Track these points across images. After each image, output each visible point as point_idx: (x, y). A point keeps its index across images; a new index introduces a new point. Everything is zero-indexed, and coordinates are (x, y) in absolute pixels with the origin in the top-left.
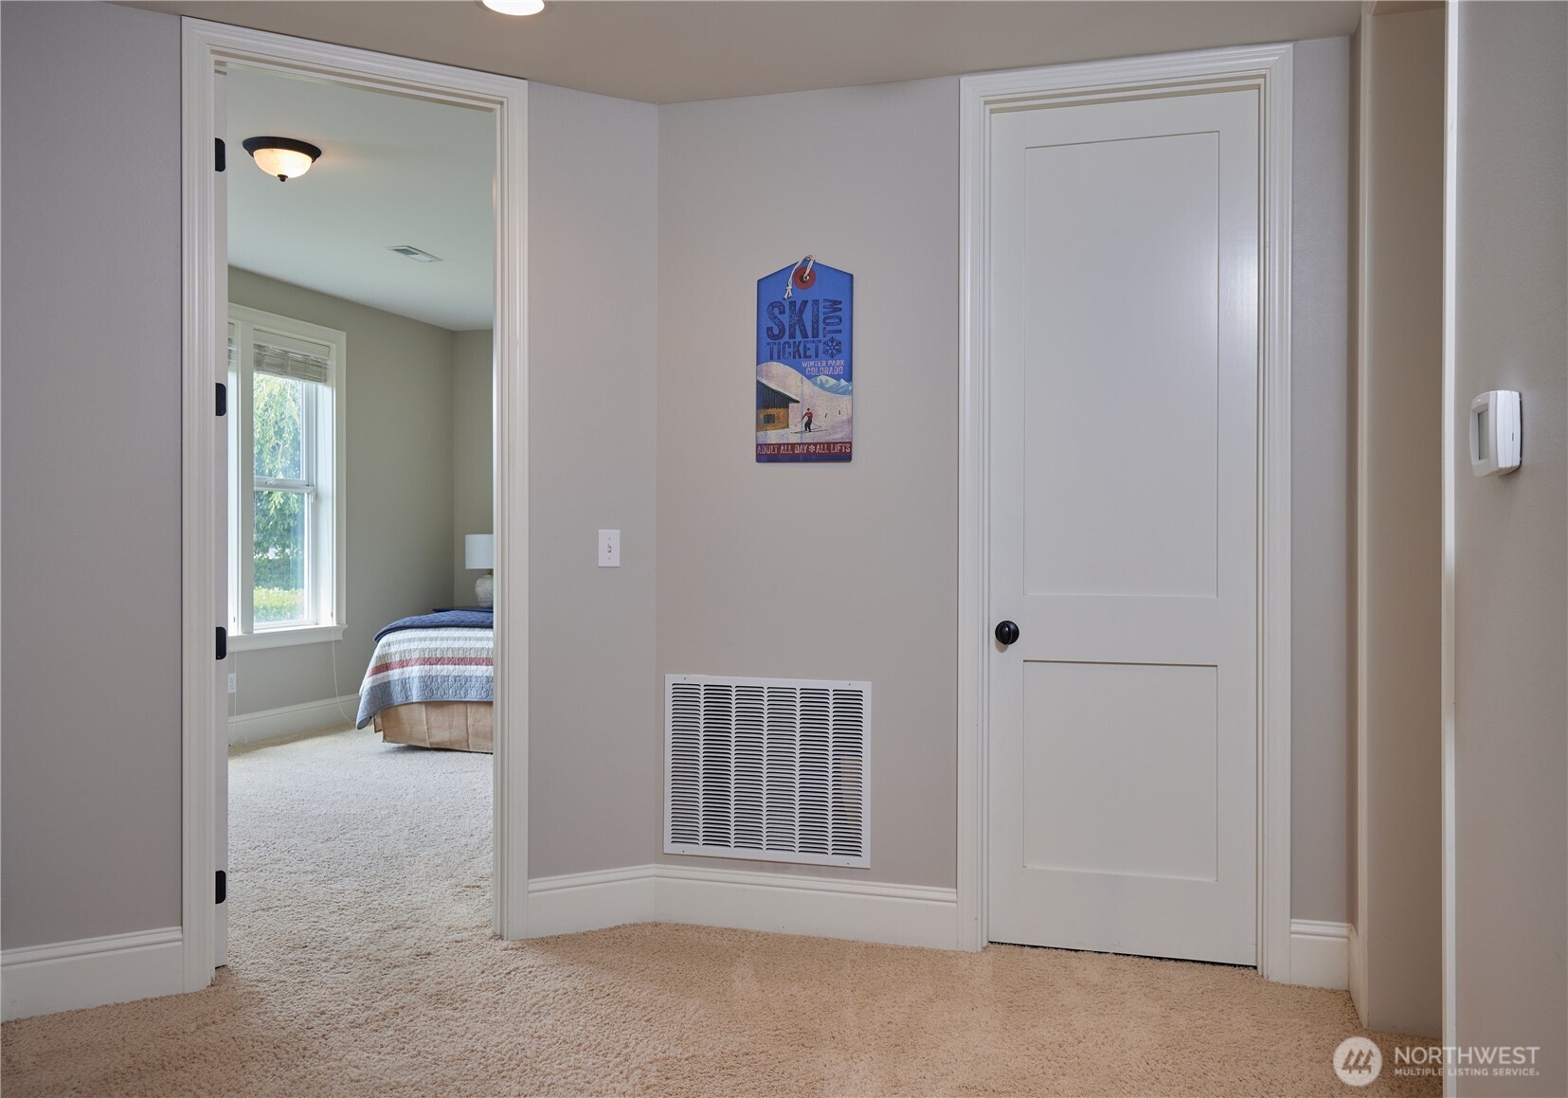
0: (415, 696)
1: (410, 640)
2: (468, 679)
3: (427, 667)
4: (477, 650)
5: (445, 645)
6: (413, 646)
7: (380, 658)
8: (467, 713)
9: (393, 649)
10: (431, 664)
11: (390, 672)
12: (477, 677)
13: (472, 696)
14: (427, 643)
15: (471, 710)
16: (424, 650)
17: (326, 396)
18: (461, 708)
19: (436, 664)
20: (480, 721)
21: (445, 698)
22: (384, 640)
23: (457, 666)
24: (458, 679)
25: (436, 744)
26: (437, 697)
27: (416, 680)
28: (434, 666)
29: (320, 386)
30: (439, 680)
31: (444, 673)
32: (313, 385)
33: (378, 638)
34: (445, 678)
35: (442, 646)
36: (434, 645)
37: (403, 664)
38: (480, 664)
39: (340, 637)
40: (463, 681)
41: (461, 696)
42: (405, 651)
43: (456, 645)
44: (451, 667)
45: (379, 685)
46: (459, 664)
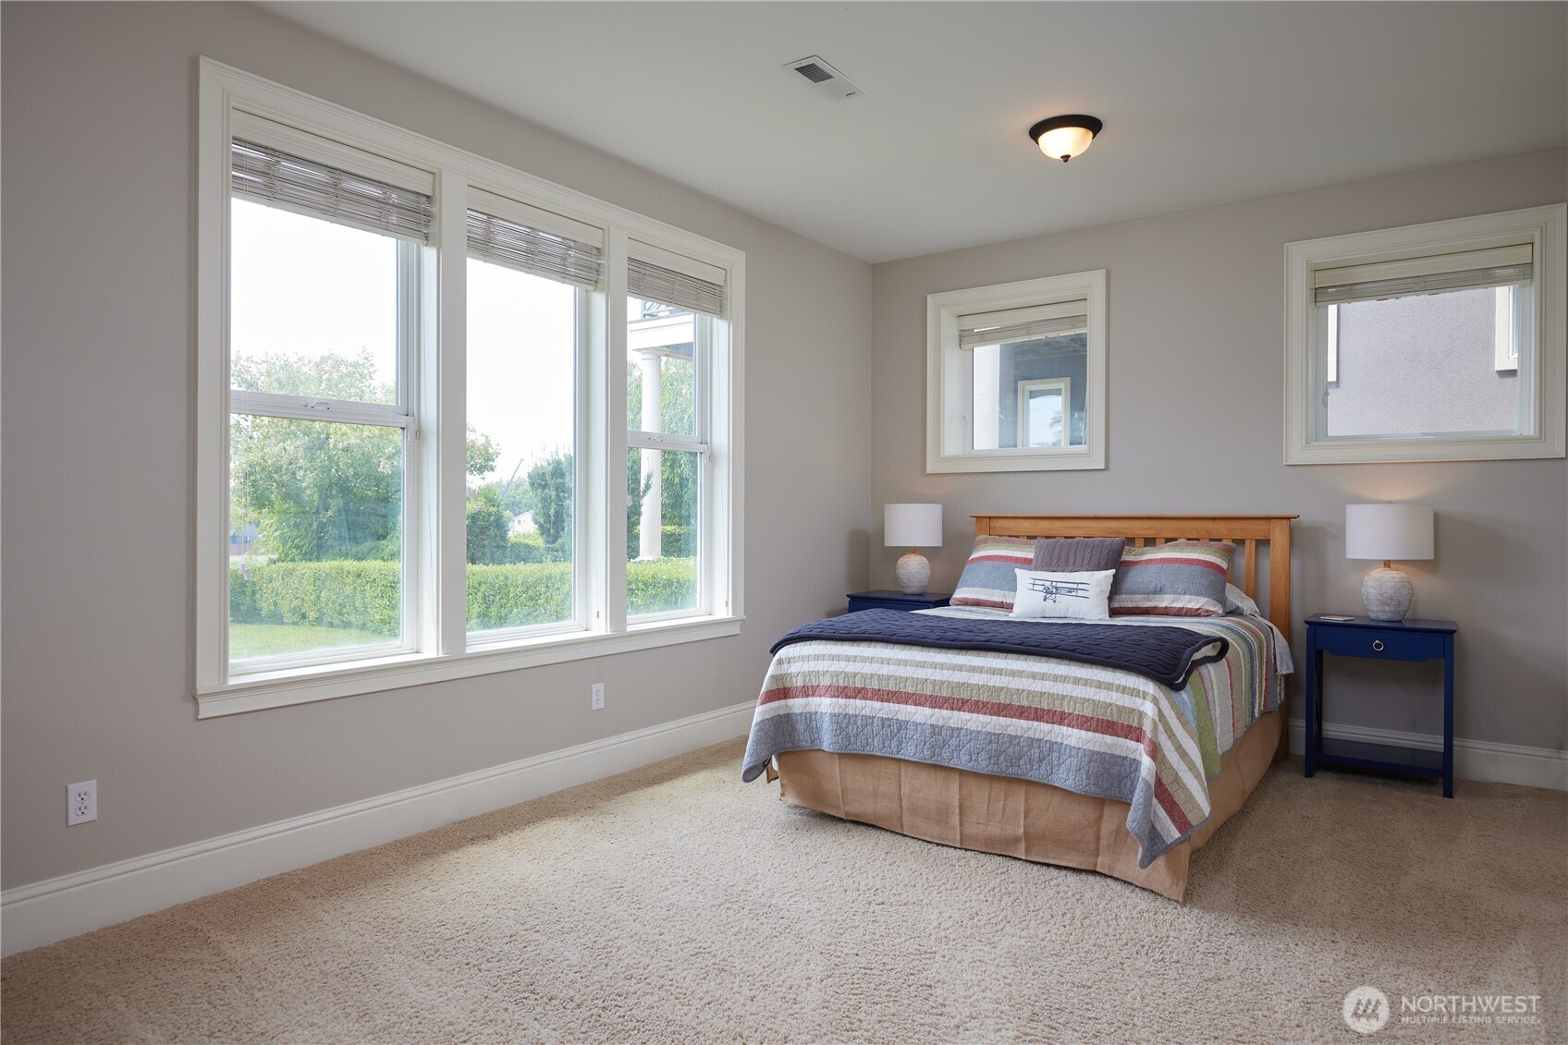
0: (827, 742)
1: (817, 658)
2: (902, 725)
3: (842, 701)
4: (917, 681)
5: (868, 669)
6: (822, 666)
7: (775, 678)
8: (900, 775)
9: (795, 668)
10: (847, 697)
11: (790, 701)
12: (916, 725)
13: (909, 752)
14: (842, 664)
15: (907, 773)
16: (837, 674)
17: (722, 331)
18: (892, 767)
19: (855, 697)
20: (919, 791)
21: (868, 750)
22: (782, 653)
23: (885, 704)
24: (887, 723)
25: (855, 815)
26: (856, 747)
27: (827, 719)
28: (852, 701)
29: (715, 320)
30: (859, 722)
31: (867, 712)
32: (708, 317)
33: (774, 650)
34: (869, 720)
35: (864, 671)
36: (851, 668)
37: (807, 691)
38: (920, 704)
39: (735, 630)
40: (897, 728)
41: (891, 749)
42: (810, 673)
43: (885, 670)
44: (877, 705)
45: (772, 719)
46: (888, 701)
